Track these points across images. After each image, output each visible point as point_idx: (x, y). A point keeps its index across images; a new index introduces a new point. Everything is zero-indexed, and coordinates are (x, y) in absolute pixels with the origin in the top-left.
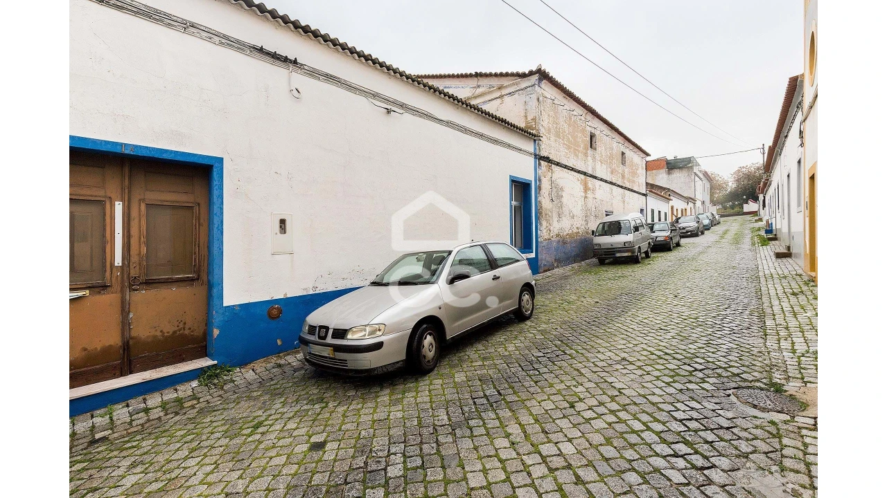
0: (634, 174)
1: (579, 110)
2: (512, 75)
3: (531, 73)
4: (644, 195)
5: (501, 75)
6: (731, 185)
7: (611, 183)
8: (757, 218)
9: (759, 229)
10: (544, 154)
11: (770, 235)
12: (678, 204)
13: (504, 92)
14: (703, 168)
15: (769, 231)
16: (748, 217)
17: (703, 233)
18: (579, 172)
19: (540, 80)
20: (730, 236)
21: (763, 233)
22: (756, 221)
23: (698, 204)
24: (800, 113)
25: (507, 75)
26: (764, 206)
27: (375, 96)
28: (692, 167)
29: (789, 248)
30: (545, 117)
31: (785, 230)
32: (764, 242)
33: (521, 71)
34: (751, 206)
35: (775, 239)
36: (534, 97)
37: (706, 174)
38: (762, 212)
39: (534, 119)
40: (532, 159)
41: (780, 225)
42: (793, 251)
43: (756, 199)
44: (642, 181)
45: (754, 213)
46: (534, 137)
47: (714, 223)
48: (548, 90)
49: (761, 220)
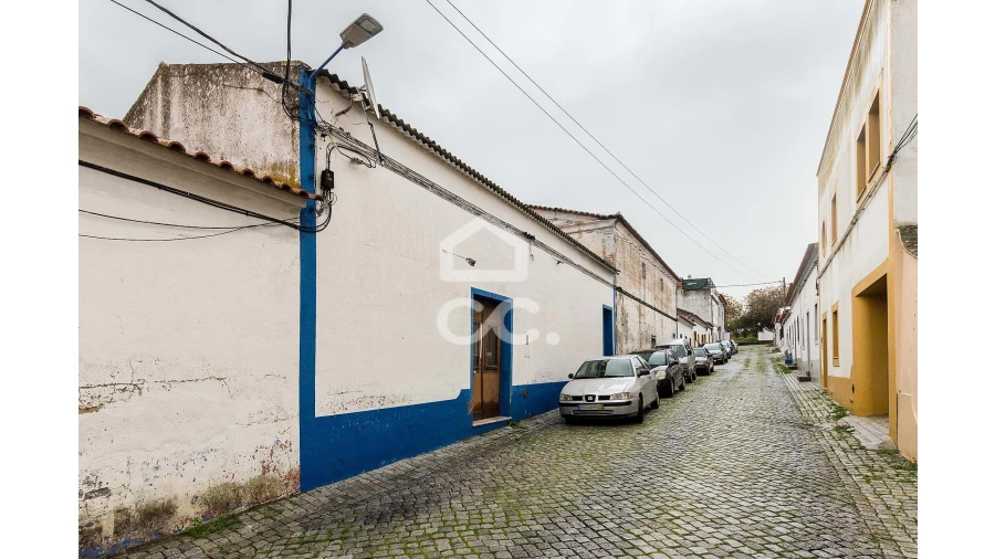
0: (668, 299)
1: (636, 243)
2: (593, 215)
3: (611, 217)
4: (676, 320)
5: (582, 214)
6: (745, 310)
7: (655, 309)
8: (772, 348)
9: (778, 360)
10: (618, 285)
11: (790, 365)
12: (700, 330)
13: (582, 228)
14: (720, 291)
15: (789, 361)
16: (763, 347)
17: (726, 361)
18: (636, 299)
19: (616, 222)
20: (753, 365)
21: (783, 363)
22: (774, 351)
23: (715, 329)
24: (815, 269)
25: (587, 214)
26: (782, 335)
27: (554, 252)
28: (709, 290)
29: (809, 374)
30: (618, 254)
31: (805, 359)
32: (787, 371)
33: (601, 214)
34: (765, 335)
35: (795, 368)
36: (612, 236)
37: (721, 297)
38: (779, 342)
39: (612, 256)
40: (612, 290)
41: (800, 354)
42: (813, 376)
43: (771, 327)
44: (673, 306)
45: (770, 343)
46: (612, 270)
47: (734, 352)
48: (620, 231)
49: (778, 350)
